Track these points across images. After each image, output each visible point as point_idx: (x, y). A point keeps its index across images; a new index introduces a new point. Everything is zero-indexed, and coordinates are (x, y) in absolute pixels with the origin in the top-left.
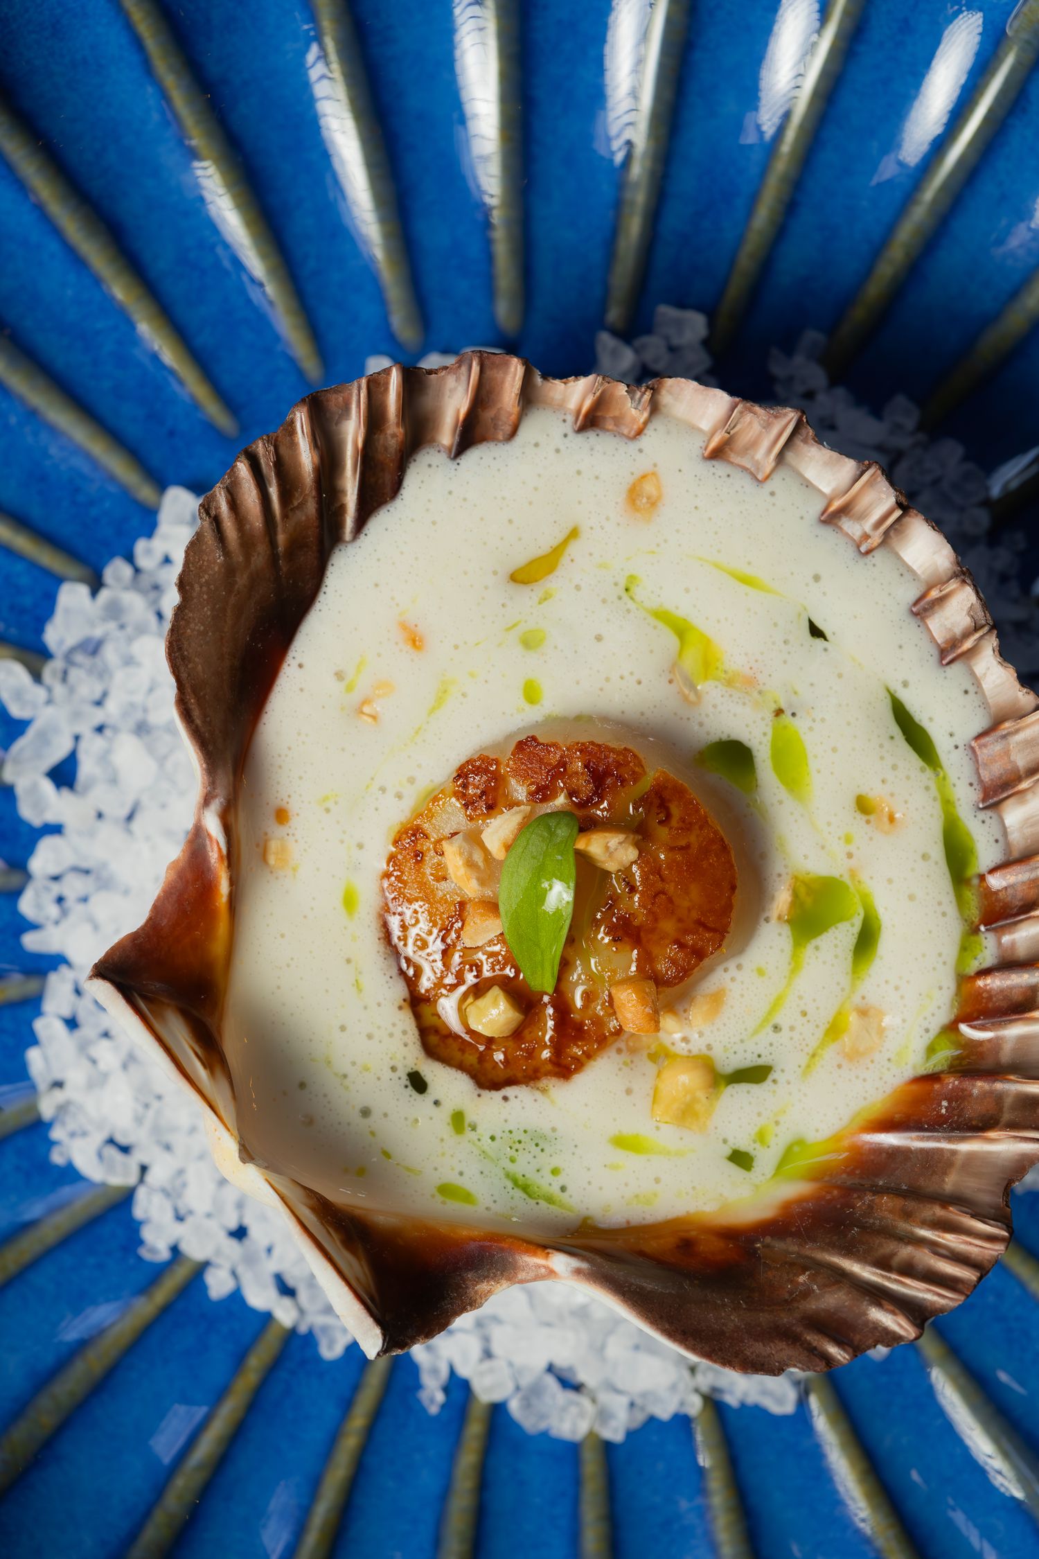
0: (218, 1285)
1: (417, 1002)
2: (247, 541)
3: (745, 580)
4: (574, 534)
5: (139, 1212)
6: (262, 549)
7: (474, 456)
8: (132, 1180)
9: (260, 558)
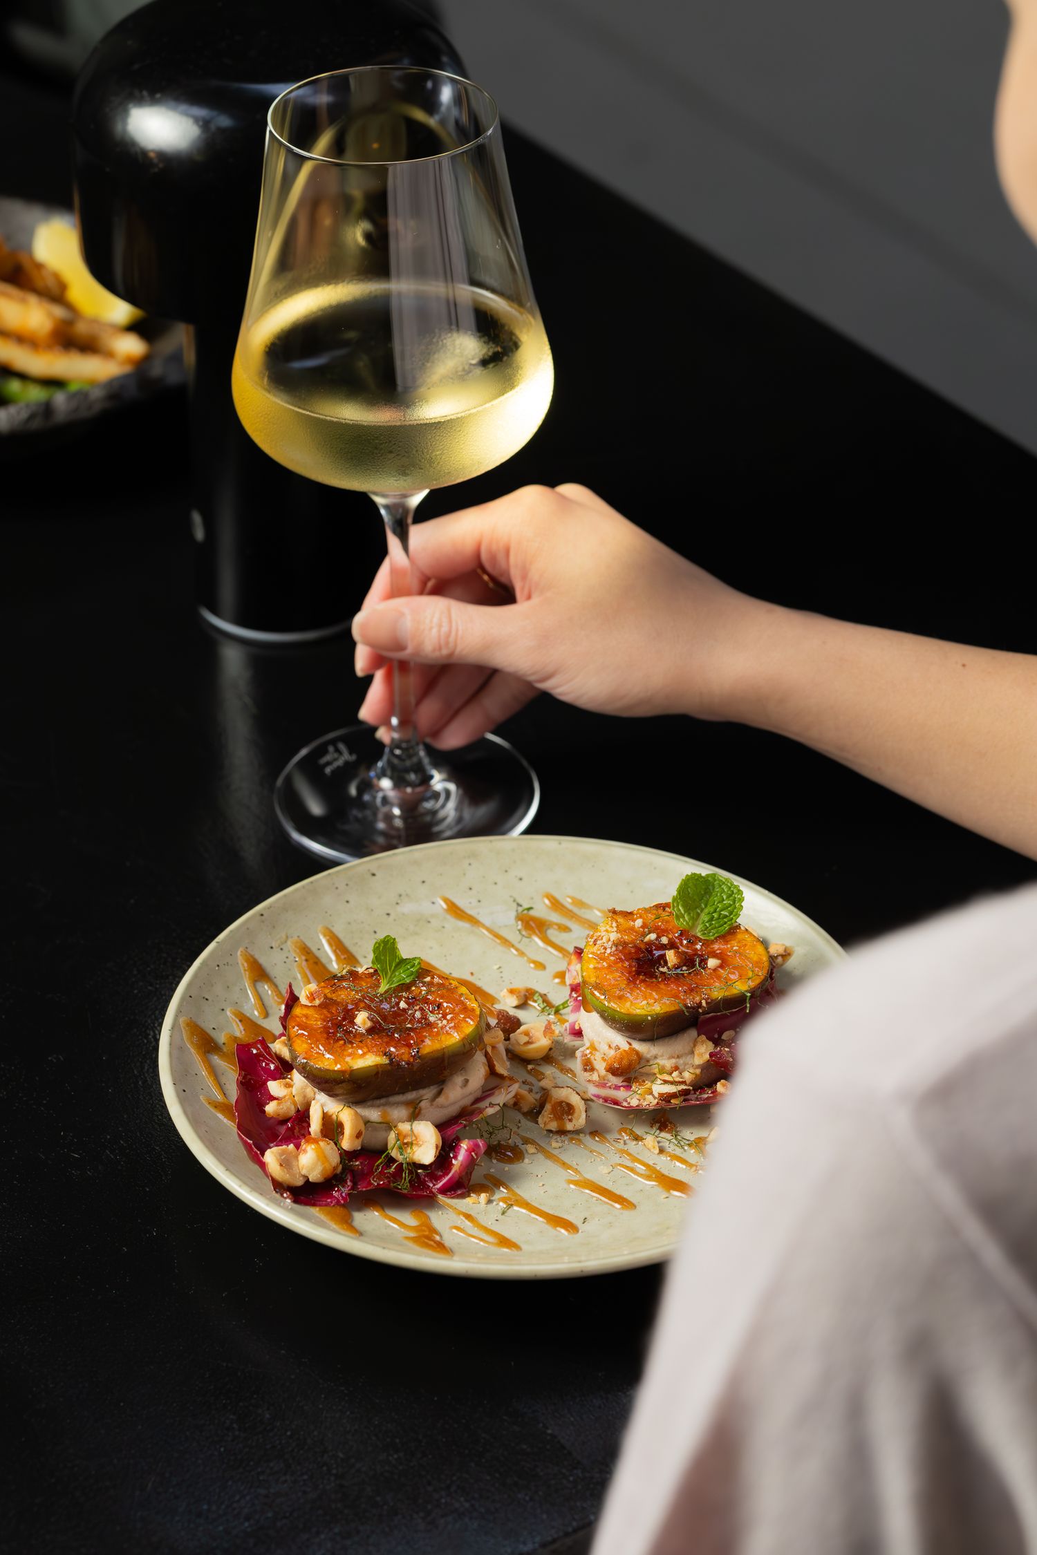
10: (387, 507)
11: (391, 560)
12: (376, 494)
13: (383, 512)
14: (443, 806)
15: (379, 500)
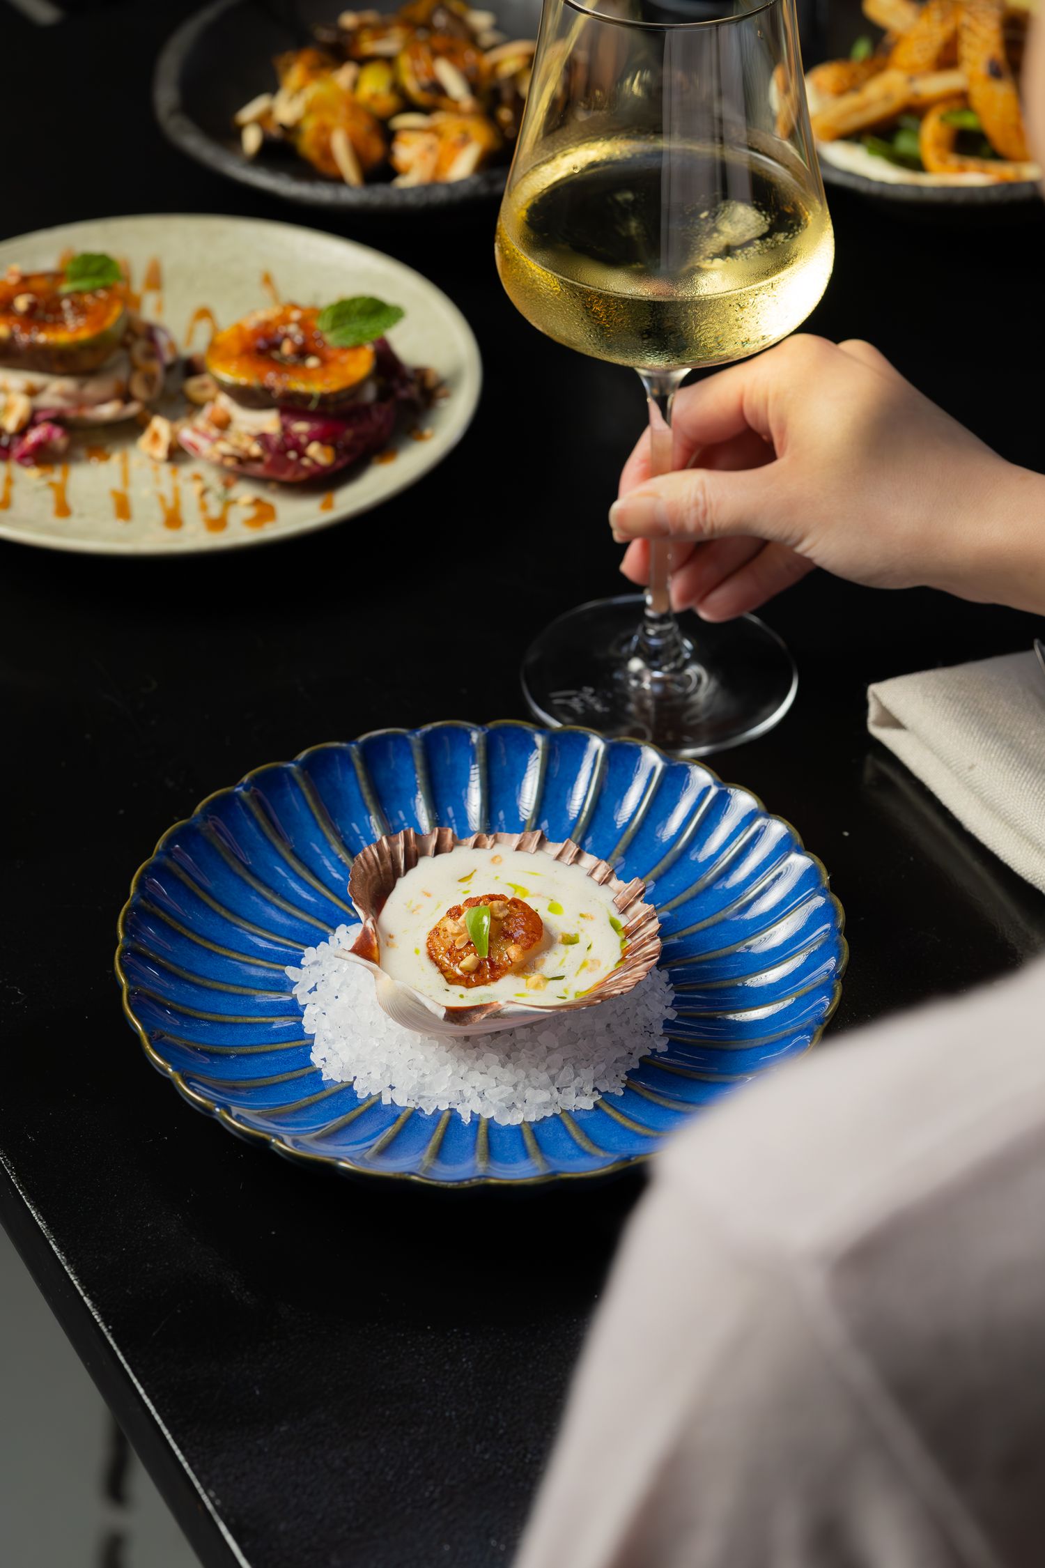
0: (386, 1101)
1: (443, 972)
2: (370, 867)
3: (533, 874)
4: (475, 871)
5: (355, 1088)
6: (375, 870)
7: (439, 857)
8: (352, 1080)
9: (375, 873)
10: (649, 378)
11: (652, 431)
12: (638, 367)
13: (646, 384)
14: (696, 691)
15: (642, 372)
